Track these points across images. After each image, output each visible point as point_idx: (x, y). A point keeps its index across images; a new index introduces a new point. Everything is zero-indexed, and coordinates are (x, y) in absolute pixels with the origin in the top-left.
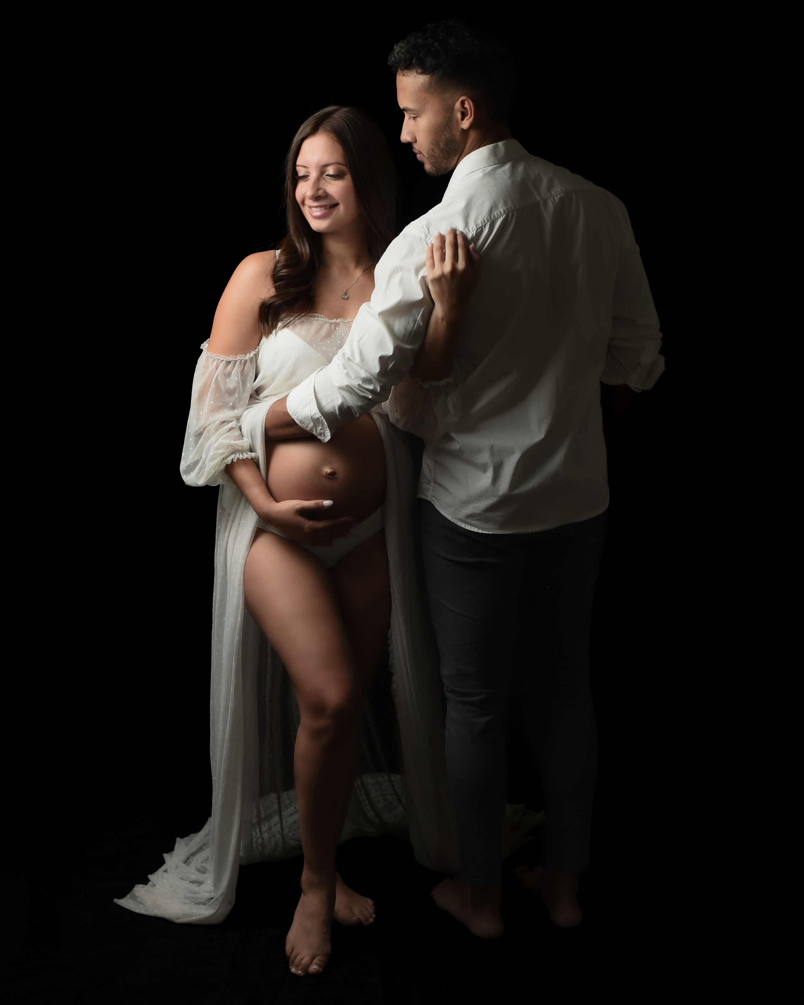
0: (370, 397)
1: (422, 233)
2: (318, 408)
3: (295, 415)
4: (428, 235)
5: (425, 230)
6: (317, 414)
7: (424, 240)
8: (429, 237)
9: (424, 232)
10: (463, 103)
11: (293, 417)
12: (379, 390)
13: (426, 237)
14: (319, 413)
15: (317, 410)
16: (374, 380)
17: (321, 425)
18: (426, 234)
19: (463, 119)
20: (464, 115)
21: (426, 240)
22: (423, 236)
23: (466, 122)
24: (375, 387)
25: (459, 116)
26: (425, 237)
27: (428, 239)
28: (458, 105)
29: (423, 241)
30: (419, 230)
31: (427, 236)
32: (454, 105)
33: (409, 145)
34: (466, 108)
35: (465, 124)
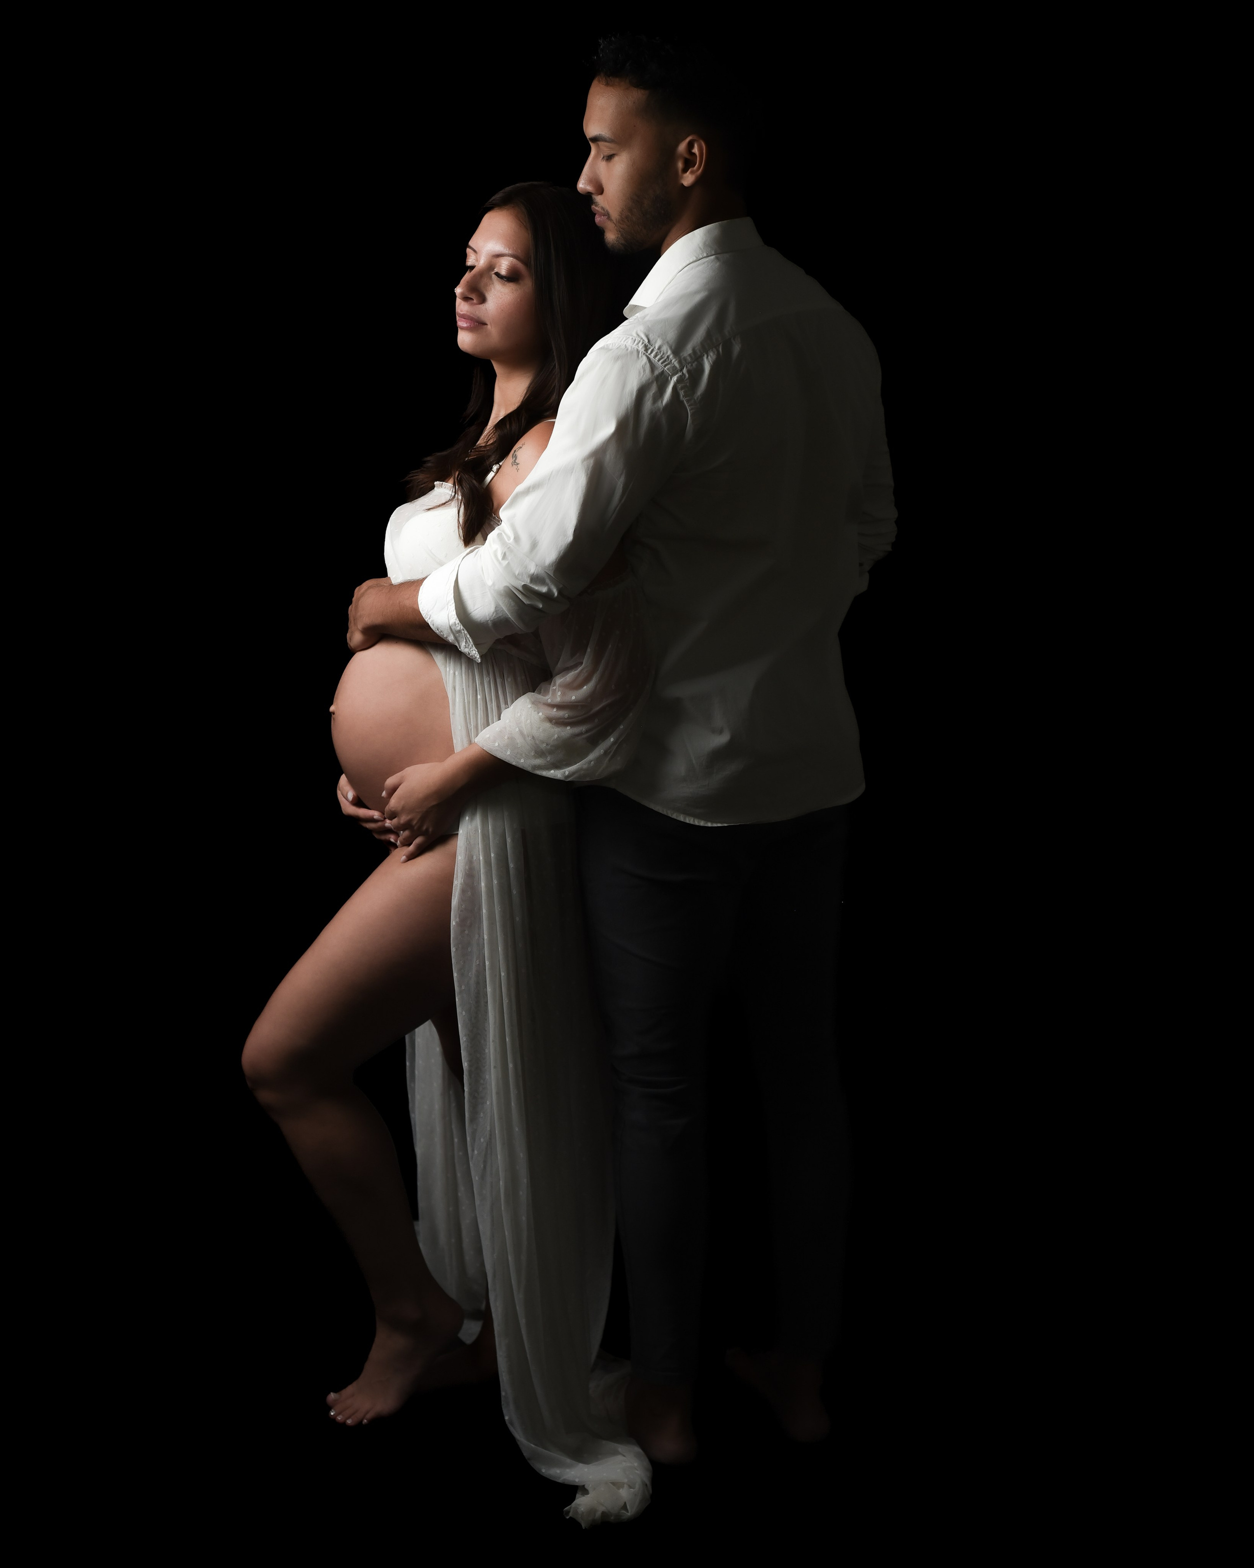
0: (541, 606)
1: (638, 344)
2: (458, 617)
3: (429, 617)
4: (649, 346)
5: (642, 338)
6: (457, 625)
7: (644, 354)
8: (650, 348)
9: (641, 342)
10: (690, 145)
11: (426, 620)
12: (556, 594)
13: (646, 350)
14: (460, 624)
15: (456, 620)
16: (548, 581)
17: (465, 640)
18: (645, 344)
19: (685, 170)
20: (689, 164)
21: (647, 354)
22: (641, 347)
23: (690, 176)
24: (550, 590)
25: (680, 165)
26: (643, 349)
27: (649, 352)
28: (682, 147)
29: (642, 356)
30: (632, 338)
31: (648, 348)
32: (677, 145)
33: (588, 198)
34: (694, 154)
35: (688, 179)
